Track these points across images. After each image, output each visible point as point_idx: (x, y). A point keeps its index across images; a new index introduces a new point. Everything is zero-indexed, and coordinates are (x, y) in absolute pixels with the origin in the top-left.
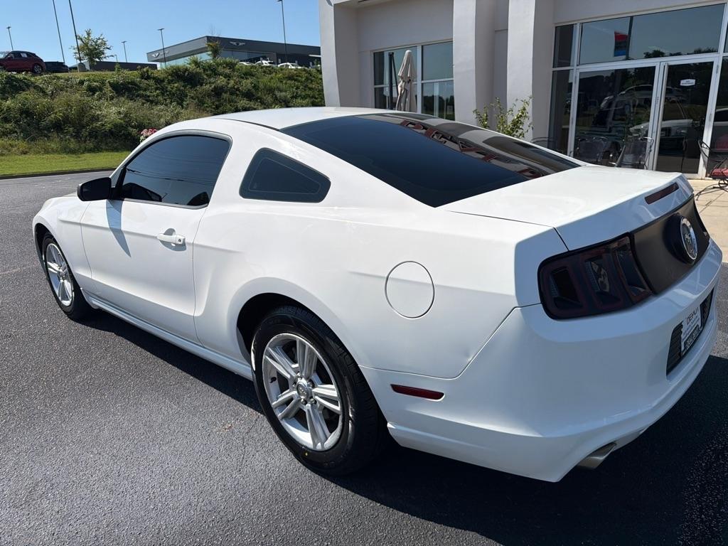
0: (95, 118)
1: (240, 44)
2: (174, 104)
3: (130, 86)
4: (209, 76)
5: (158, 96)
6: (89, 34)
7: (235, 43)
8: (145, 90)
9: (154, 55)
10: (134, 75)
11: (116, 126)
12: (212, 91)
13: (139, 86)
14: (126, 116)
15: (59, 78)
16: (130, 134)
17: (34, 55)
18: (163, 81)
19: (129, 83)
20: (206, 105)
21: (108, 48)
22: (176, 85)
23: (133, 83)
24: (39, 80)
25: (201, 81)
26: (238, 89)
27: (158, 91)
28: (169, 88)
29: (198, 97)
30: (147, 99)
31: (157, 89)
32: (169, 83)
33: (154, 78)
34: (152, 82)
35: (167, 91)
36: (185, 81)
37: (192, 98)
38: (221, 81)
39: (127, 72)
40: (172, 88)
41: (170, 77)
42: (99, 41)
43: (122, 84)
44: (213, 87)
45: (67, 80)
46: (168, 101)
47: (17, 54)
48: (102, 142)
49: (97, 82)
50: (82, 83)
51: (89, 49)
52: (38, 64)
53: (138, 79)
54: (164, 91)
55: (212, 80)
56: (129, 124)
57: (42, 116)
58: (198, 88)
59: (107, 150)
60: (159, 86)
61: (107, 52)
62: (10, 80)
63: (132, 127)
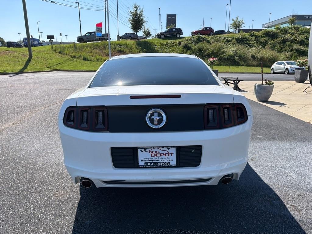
0: (223, 53)
1: (310, 17)
2: (261, 47)
3: (244, 39)
4: (282, 34)
5: (255, 43)
6: (237, 19)
7: (307, 17)
8: (250, 41)
9: (265, 25)
10: (247, 35)
11: (230, 56)
12: (281, 41)
13: (248, 39)
14: (235, 52)
15: (217, 37)
16: (234, 59)
17: (211, 28)
18: (259, 37)
19: (244, 38)
20: (276, 47)
21: (244, 24)
22: (264, 38)
23: (246, 38)
24: (209, 38)
25: (278, 36)
26: (296, 40)
27: (255, 41)
28: (261, 40)
29: (273, 44)
30: (249, 44)
31: (255, 40)
32: (262, 38)
33: (255, 36)
34: (254, 37)
35: (259, 41)
36: (269, 37)
37: (270, 44)
38: (288, 36)
39: (244, 34)
40: (262, 40)
41: (263, 35)
42: (241, 21)
43: (240, 39)
44: (283, 39)
45: (220, 37)
46: (258, 45)
47: (206, 28)
48: (222, 62)
49: (231, 38)
50: (225, 38)
51: (236, 25)
52: (212, 32)
53: (248, 37)
54: (258, 41)
55: (283, 36)
56: (235, 55)
57: (205, 51)
58: (275, 40)
59: (223, 65)
60: (256, 39)
61: (243, 25)
62: (199, 38)
63: (237, 56)
